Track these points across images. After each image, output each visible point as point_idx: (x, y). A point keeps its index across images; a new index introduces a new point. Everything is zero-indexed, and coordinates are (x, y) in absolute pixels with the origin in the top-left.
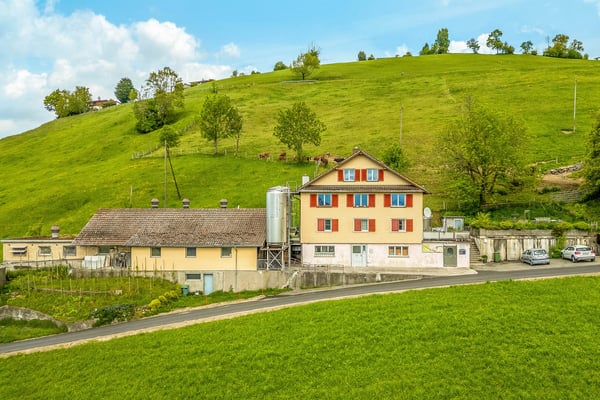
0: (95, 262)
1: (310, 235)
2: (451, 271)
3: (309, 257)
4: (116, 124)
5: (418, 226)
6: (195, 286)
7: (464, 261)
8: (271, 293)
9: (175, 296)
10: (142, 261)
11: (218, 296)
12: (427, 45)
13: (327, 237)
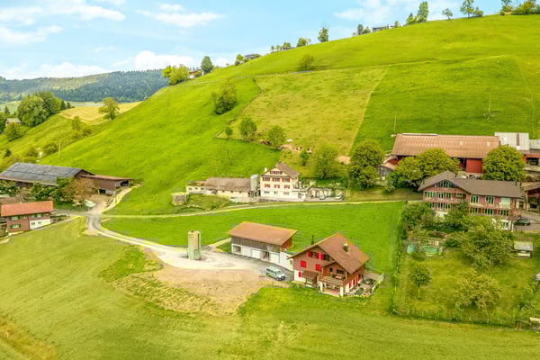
0: (209, 193)
1: (263, 188)
2: (300, 200)
3: (263, 194)
4: (205, 105)
5: (292, 187)
6: (233, 200)
7: (304, 197)
8: (251, 204)
9: (229, 203)
10: (220, 194)
11: (239, 203)
12: (411, 15)
13: (267, 189)
